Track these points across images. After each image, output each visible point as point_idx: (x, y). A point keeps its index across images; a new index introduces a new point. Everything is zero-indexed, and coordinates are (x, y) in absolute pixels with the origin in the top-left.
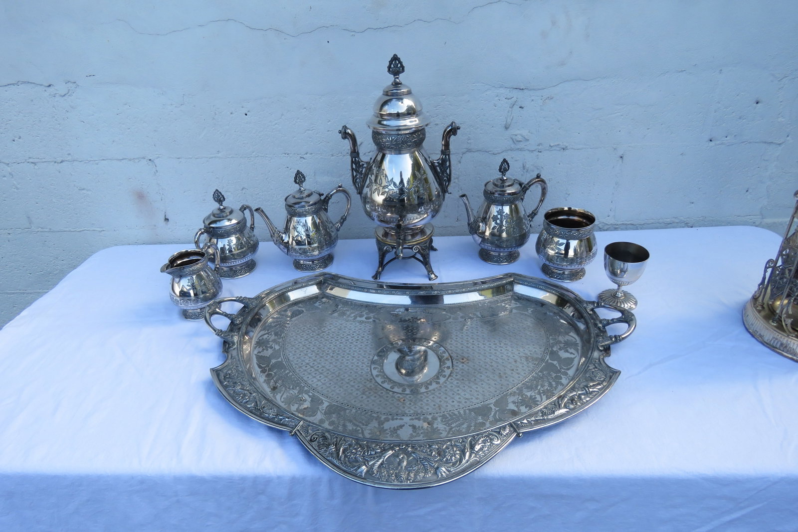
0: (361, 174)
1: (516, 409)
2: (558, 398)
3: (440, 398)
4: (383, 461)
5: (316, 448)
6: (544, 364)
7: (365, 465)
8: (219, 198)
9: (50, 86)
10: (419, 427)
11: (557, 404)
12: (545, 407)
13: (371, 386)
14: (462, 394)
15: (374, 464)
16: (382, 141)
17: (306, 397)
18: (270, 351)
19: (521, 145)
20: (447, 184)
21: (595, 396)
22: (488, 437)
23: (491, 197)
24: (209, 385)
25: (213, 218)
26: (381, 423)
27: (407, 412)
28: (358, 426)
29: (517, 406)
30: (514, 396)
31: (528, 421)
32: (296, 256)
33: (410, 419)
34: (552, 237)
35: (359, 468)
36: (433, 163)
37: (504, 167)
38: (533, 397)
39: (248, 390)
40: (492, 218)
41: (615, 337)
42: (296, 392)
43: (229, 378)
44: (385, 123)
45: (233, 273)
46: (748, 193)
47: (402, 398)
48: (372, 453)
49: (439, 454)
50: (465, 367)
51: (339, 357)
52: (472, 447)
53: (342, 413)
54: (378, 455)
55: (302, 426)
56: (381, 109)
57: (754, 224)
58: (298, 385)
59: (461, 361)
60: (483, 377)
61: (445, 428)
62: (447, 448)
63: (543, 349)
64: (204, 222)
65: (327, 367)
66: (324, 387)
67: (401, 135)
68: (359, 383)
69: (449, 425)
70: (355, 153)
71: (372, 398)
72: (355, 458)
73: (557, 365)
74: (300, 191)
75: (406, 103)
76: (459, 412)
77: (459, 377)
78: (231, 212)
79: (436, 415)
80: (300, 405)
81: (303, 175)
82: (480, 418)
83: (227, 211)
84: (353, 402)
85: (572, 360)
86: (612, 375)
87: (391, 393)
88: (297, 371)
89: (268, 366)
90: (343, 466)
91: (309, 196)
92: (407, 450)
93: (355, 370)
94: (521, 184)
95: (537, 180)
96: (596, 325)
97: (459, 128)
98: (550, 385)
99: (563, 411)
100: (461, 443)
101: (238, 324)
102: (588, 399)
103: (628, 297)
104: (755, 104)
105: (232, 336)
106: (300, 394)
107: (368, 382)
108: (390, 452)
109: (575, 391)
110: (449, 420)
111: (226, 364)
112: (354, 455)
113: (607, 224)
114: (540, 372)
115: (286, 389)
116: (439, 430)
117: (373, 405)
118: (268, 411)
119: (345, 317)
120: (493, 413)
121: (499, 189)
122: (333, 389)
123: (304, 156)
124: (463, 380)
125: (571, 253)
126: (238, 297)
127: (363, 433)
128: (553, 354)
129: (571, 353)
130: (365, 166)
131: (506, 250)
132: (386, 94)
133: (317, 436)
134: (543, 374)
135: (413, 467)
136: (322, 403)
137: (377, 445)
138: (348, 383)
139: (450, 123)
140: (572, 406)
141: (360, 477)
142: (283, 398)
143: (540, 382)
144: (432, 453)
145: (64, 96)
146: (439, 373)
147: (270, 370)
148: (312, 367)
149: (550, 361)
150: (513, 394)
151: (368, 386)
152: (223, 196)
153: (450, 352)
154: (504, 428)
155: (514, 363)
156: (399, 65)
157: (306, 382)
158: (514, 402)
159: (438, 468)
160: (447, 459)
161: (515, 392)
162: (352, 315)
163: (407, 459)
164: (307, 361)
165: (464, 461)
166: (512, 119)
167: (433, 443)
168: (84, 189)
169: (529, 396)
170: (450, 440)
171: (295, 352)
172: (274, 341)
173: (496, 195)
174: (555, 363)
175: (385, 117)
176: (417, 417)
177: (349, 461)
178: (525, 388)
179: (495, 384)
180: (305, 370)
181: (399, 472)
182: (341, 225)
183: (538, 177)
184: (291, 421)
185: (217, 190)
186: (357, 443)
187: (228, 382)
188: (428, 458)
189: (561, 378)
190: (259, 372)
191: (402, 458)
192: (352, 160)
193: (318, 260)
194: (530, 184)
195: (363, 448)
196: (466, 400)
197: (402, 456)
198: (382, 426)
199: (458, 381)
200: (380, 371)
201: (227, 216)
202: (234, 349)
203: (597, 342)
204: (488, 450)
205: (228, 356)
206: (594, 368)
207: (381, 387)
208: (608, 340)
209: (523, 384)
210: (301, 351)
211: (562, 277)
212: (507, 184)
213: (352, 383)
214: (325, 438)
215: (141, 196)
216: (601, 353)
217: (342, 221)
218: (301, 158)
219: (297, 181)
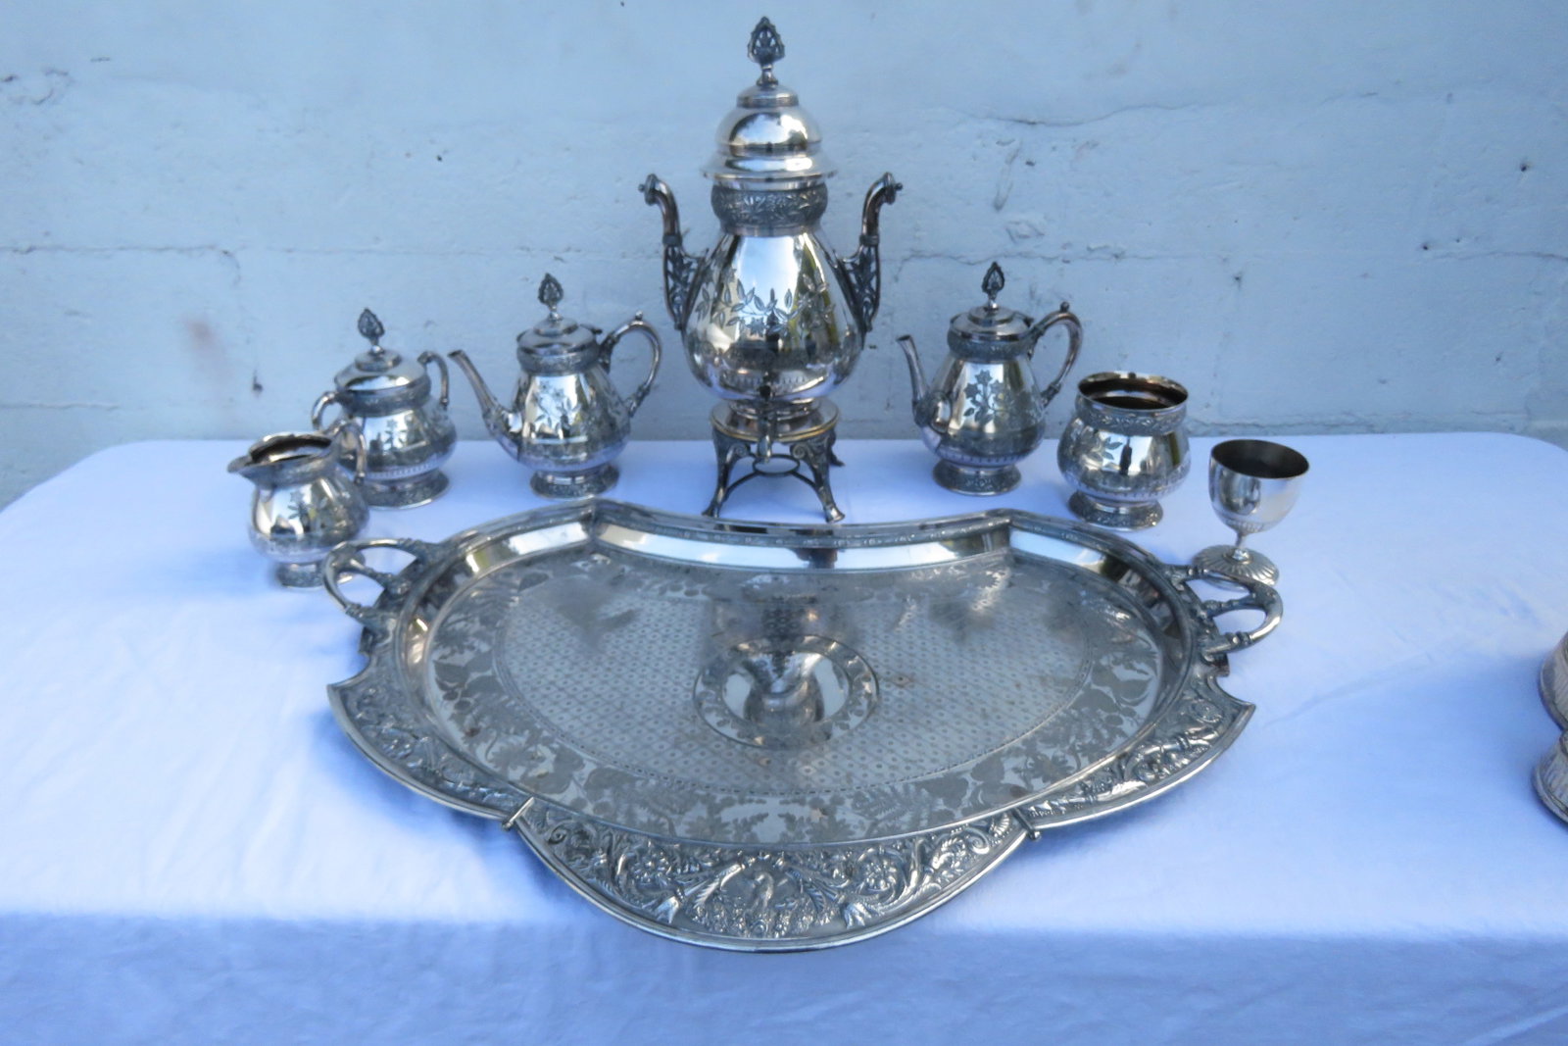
0: (685, 283)
1: (1022, 784)
2: (1119, 758)
3: (849, 758)
4: (718, 888)
5: (563, 857)
6: (1081, 692)
7: (676, 895)
8: (371, 328)
9: (10, 79)
10: (802, 818)
11: (1116, 770)
12: (1090, 777)
13: (693, 731)
14: (900, 750)
15: (695, 895)
16: (734, 205)
17: (543, 750)
18: (468, 656)
19: (1027, 246)
20: (870, 312)
21: (1201, 755)
22: (962, 838)
23: (965, 345)
24: (325, 724)
25: (357, 374)
26: (715, 809)
27: (774, 786)
28: (661, 815)
29: (1025, 779)
30: (1017, 756)
31: (1052, 805)
32: (537, 463)
33: (782, 803)
34: (1096, 431)
35: (661, 901)
36: (841, 264)
37: (994, 281)
38: (1060, 760)
39: (410, 731)
40: (966, 390)
41: (1239, 635)
42: (522, 740)
43: (370, 704)
44: (740, 164)
45: (395, 497)
46: (1500, 364)
47: (763, 757)
48: (693, 868)
49: (849, 874)
50: (907, 695)
51: (624, 670)
52: (925, 860)
53: (626, 787)
54: (706, 873)
55: (531, 810)
56: (733, 135)
57: (1511, 430)
58: (529, 725)
59: (898, 682)
60: (947, 717)
61: (861, 822)
62: (868, 860)
63: (1077, 662)
64: (336, 380)
65: (597, 690)
66: (588, 731)
67: (775, 192)
68: (668, 723)
69: (871, 816)
70: (673, 236)
71: (697, 756)
72: (653, 880)
73: (1111, 695)
74: (551, 321)
75: (789, 125)
76: (893, 789)
77: (892, 714)
78: (397, 361)
79: (842, 794)
80: (530, 768)
81: (558, 286)
82: (941, 801)
83: (389, 358)
84: (651, 763)
85: (1143, 685)
86: (1236, 712)
87: (738, 746)
88: (528, 697)
89: (461, 685)
90: (624, 898)
91: (570, 330)
92: (774, 864)
93: (658, 696)
94: (1028, 321)
95: (1061, 315)
96: (1193, 613)
97: (899, 187)
98: (1097, 734)
99: (1131, 785)
100: (900, 851)
101: (399, 596)
102: (1185, 761)
103: (1258, 561)
104: (1519, 172)
105: (384, 619)
106: (531, 745)
107: (688, 723)
108: (735, 869)
109: (1157, 745)
110: (872, 805)
111: (365, 675)
112: (649, 873)
113: (1204, 424)
114: (1073, 707)
115: (498, 735)
116: (849, 826)
117: (697, 771)
118: (452, 777)
119: (639, 590)
120: (969, 793)
121: (981, 328)
122: (608, 736)
123: (564, 256)
124: (901, 721)
125: (1134, 469)
126: (402, 539)
127: (672, 828)
128: (1100, 672)
129: (1141, 671)
130: (694, 266)
131: (994, 462)
132: (745, 102)
133: (564, 832)
134: (1081, 713)
135: (787, 903)
136: (581, 764)
137: (704, 852)
138: (642, 724)
139: (881, 176)
140: (1150, 776)
141: (663, 923)
142: (493, 753)
143: (1075, 728)
144: (832, 871)
145: (42, 101)
146: (847, 705)
147: (466, 694)
148: (561, 689)
149: (1094, 687)
150: (1015, 752)
151: (688, 730)
152: (380, 324)
153: (872, 664)
154: (998, 819)
155: (1015, 689)
156: (773, 42)
157: (546, 720)
158: (1016, 770)
159: (845, 905)
160: (867, 886)
161: (1018, 749)
162: (657, 587)
163: (775, 885)
164: (551, 678)
165: (907, 891)
166: (1010, 189)
167: (835, 849)
168: (76, 313)
169: (1050, 758)
170: (875, 845)
171: (525, 658)
172: (479, 635)
173: (976, 340)
174: (1106, 690)
175: (743, 154)
176: (797, 797)
177: (637, 887)
178: (1041, 741)
179: (974, 732)
180: (545, 696)
181: (756, 912)
182: (639, 404)
183: (1064, 308)
184: (506, 799)
185: (367, 311)
186: (658, 848)
187: (367, 712)
188: (824, 884)
189: (1121, 722)
190: (441, 698)
191: (764, 881)
192: (666, 251)
193: (586, 473)
194: (1047, 323)
195: (671, 859)
196: (909, 765)
197: (761, 877)
198: (717, 816)
199: (890, 724)
200: (716, 701)
201: (386, 369)
202: (386, 646)
203: (1198, 645)
204: (960, 867)
205: (370, 660)
206: (1196, 699)
207: (716, 734)
208: (1223, 642)
209: (1036, 732)
210: (539, 657)
211: (1114, 519)
212: (998, 318)
213: (651, 724)
214: (583, 835)
215: (202, 333)
216: (1208, 669)
217: (640, 394)
218: (557, 258)
219: (545, 298)
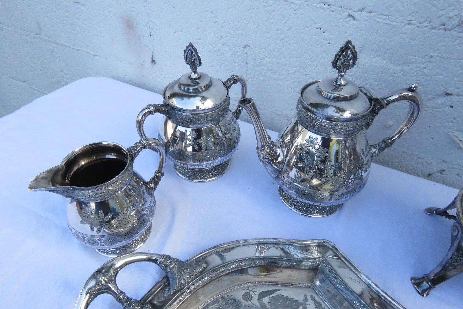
8: (193, 58)
25: (176, 89)
74: (337, 85)
78: (208, 87)
83: (203, 84)
123: (356, 15)
152: (199, 57)
182: (379, 153)
185: (191, 45)
201: (201, 92)
215: (130, 26)
217: (383, 145)
218: (350, 15)
219: (339, 63)
